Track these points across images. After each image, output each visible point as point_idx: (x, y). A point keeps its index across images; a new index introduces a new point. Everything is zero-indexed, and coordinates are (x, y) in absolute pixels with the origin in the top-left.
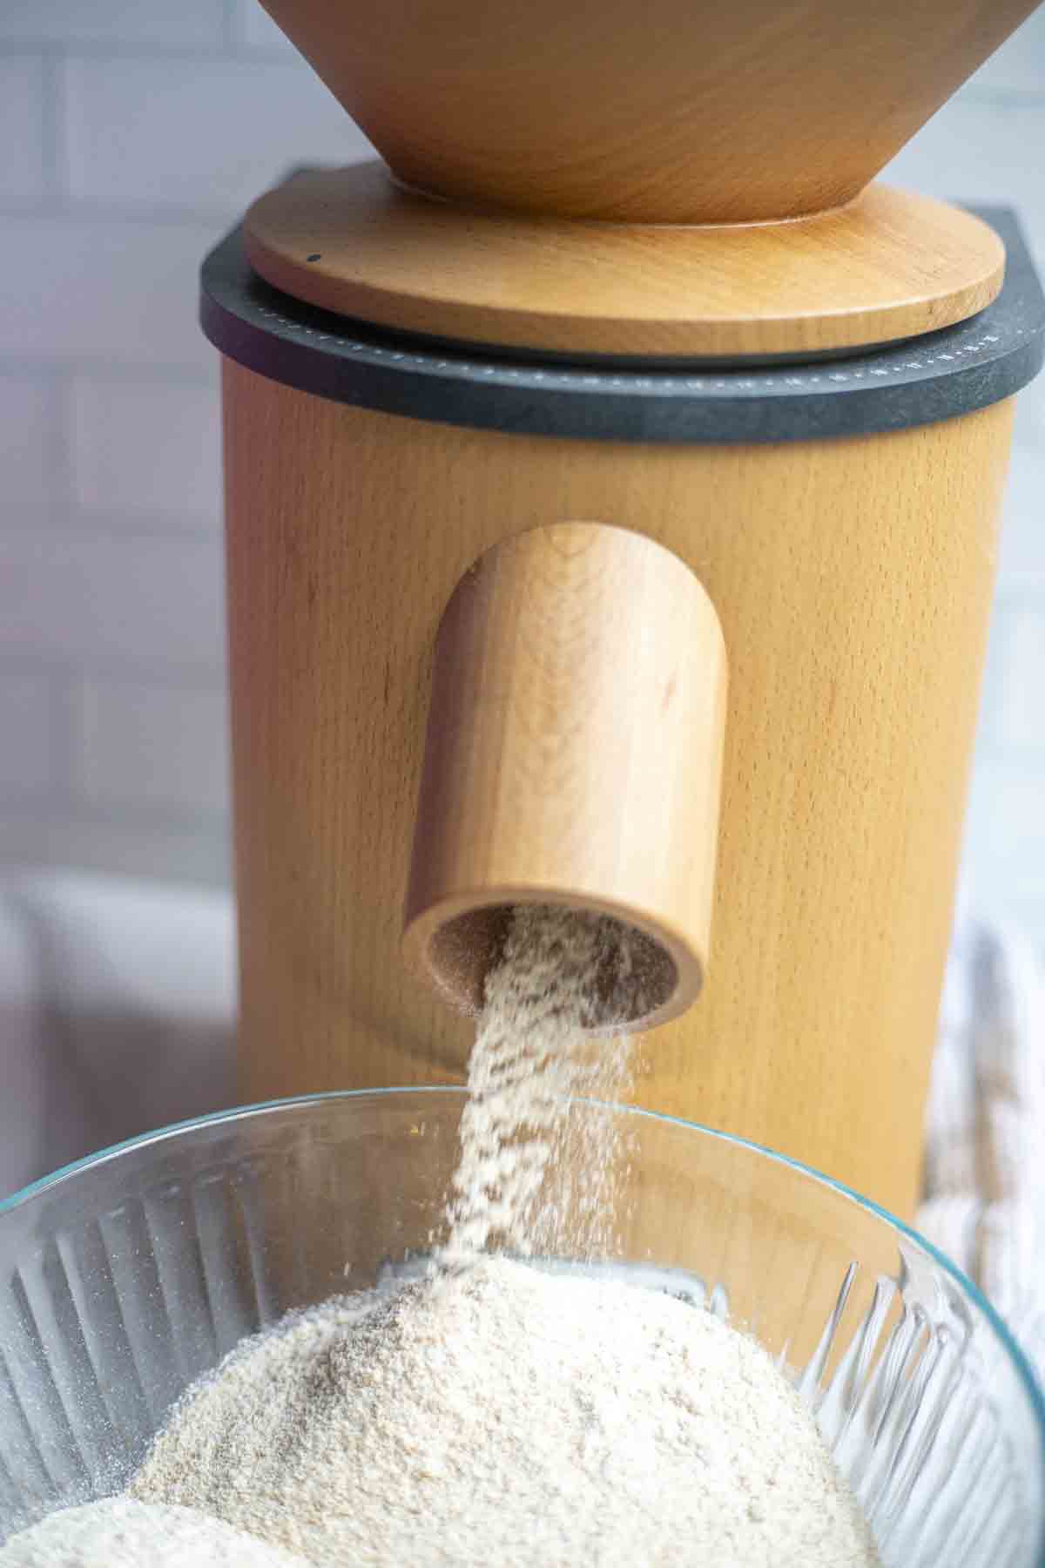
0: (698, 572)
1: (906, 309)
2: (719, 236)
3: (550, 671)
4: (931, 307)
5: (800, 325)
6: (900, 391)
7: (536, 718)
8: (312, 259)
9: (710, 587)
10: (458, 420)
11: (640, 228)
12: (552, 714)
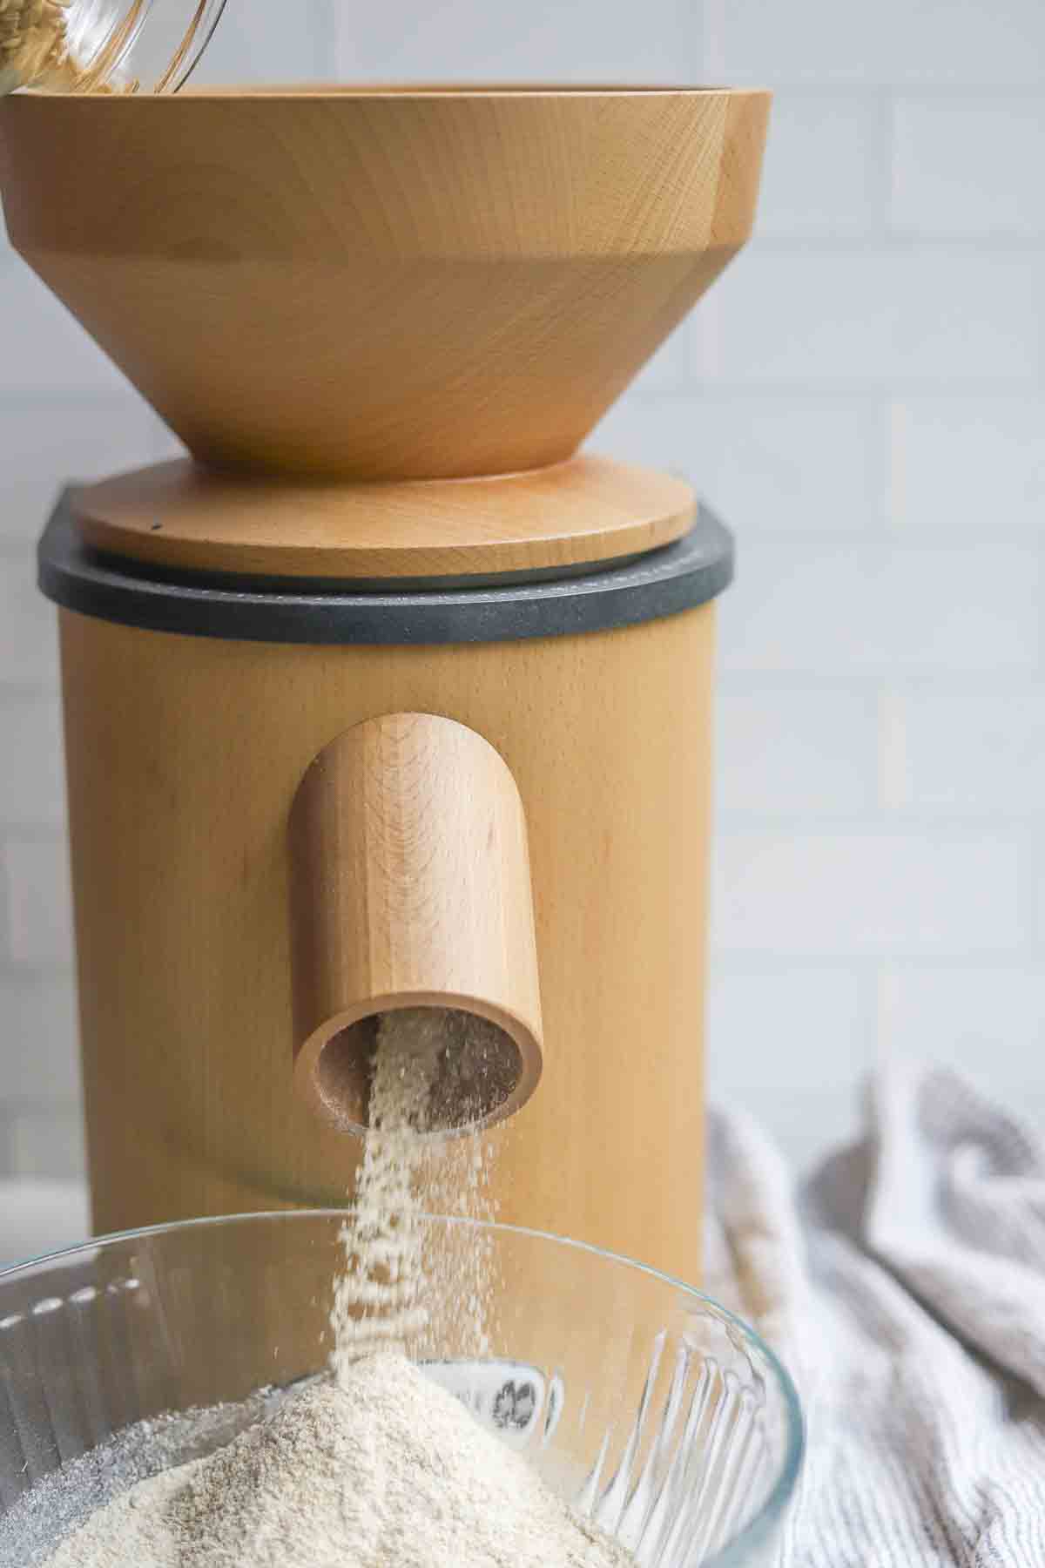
0: (498, 747)
1: (635, 530)
2: (485, 487)
3: (396, 826)
4: (652, 527)
5: (558, 544)
6: (639, 591)
7: (390, 864)
8: (157, 527)
9: (507, 759)
10: (280, 638)
11: (416, 484)
12: (402, 859)
